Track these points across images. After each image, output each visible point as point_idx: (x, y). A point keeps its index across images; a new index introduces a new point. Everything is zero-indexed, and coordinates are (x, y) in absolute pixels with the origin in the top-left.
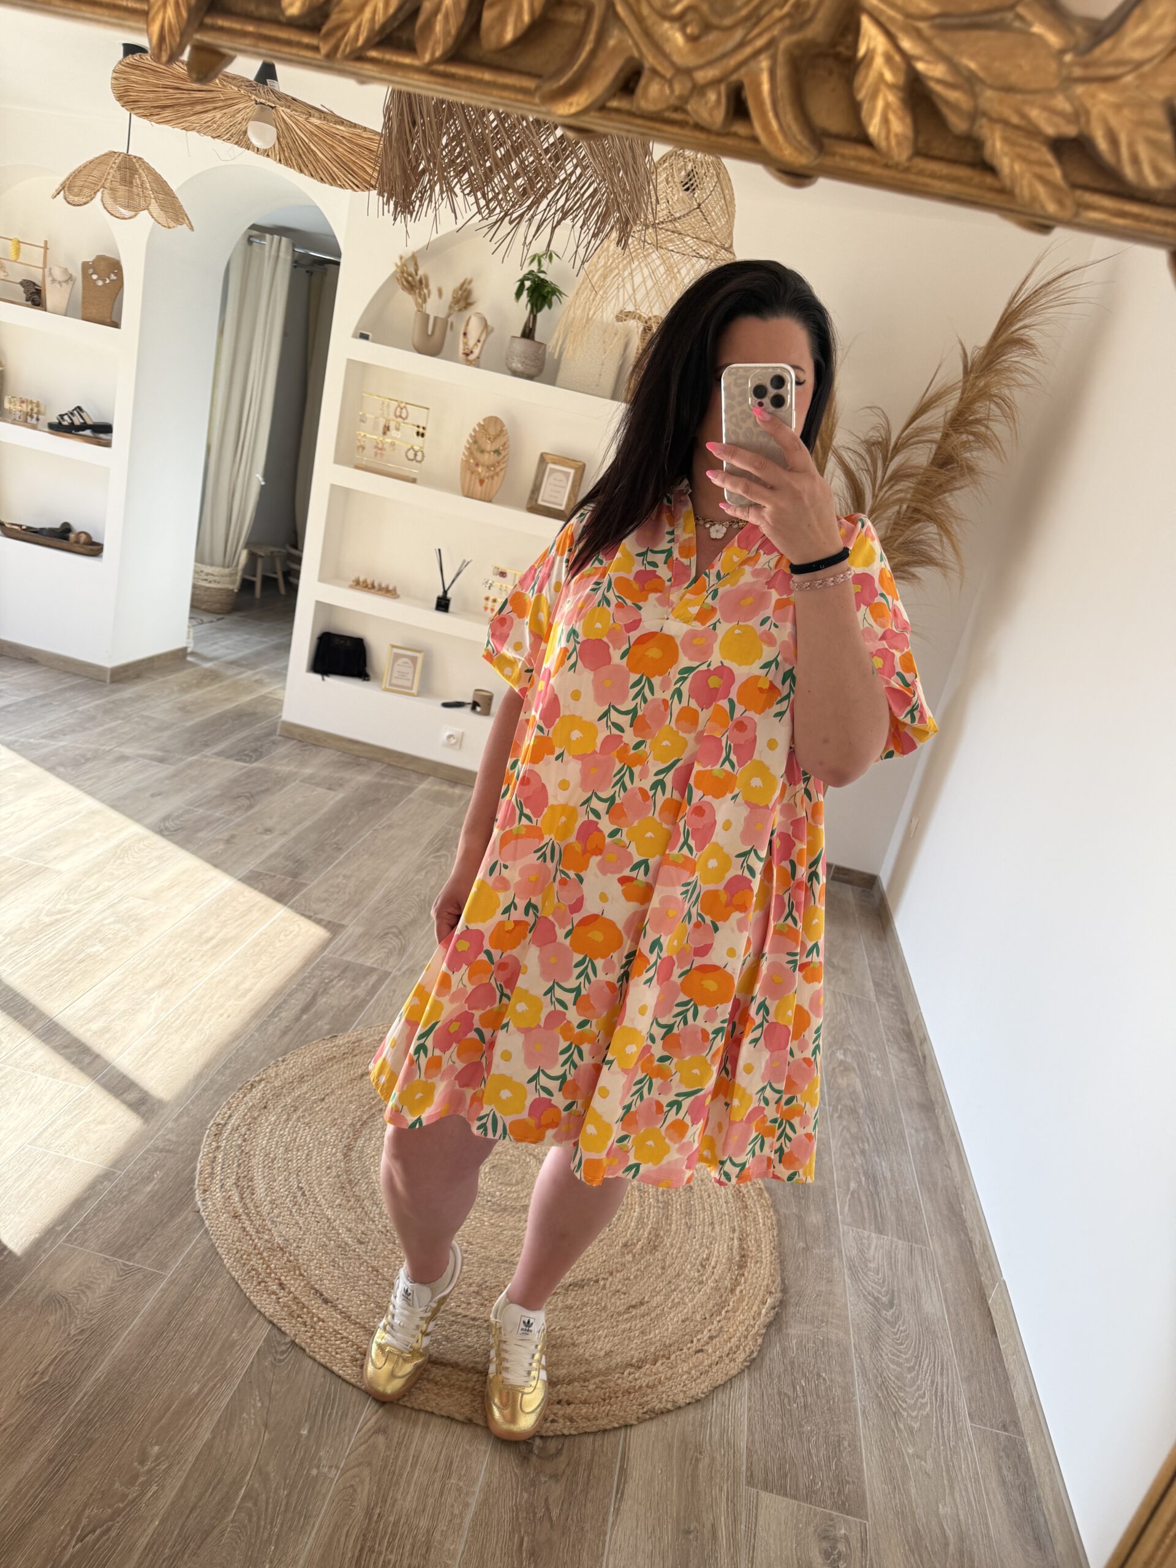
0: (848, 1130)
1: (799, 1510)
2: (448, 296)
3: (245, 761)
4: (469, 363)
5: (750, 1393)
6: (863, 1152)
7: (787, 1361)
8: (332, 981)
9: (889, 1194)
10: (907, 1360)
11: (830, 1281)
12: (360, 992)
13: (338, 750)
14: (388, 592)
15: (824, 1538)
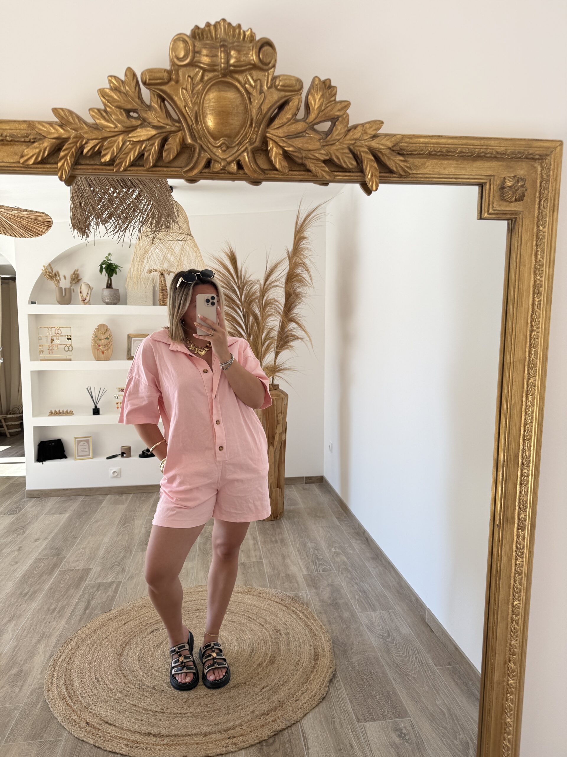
0: (347, 577)
1: (382, 724)
2: (69, 279)
3: (14, 514)
4: (86, 304)
5: (345, 689)
6: (356, 583)
7: (356, 672)
8: (94, 593)
9: (372, 595)
10: (403, 654)
11: (361, 636)
12: (110, 593)
13: (58, 496)
14: (69, 413)
15: (396, 730)
